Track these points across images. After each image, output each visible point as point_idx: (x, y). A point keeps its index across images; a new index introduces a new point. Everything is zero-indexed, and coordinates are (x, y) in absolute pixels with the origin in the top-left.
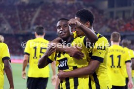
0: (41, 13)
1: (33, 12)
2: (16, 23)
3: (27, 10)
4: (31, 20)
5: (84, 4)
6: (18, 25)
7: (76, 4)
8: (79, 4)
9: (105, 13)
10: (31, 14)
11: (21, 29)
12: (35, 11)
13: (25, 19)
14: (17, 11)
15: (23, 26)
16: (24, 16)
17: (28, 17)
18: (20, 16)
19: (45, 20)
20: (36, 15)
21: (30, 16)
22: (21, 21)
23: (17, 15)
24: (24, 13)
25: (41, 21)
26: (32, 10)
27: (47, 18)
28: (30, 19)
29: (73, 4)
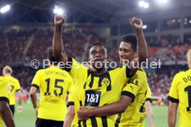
0: (34, 42)
1: (25, 40)
2: (6, 54)
3: (18, 38)
4: (23, 50)
5: (83, 32)
6: (8, 55)
7: (74, 31)
8: (78, 31)
9: (107, 41)
10: (22, 44)
11: (11, 60)
12: (27, 40)
13: (16, 49)
14: (7, 40)
15: (14, 56)
16: (14, 45)
17: (19, 47)
18: (10, 45)
19: (39, 51)
20: (29, 44)
21: (21, 46)
22: (11, 51)
23: (7, 44)
24: (15, 42)
25: (35, 51)
26: (24, 38)
27: (42, 48)
28: (21, 49)
29: (71, 31)
